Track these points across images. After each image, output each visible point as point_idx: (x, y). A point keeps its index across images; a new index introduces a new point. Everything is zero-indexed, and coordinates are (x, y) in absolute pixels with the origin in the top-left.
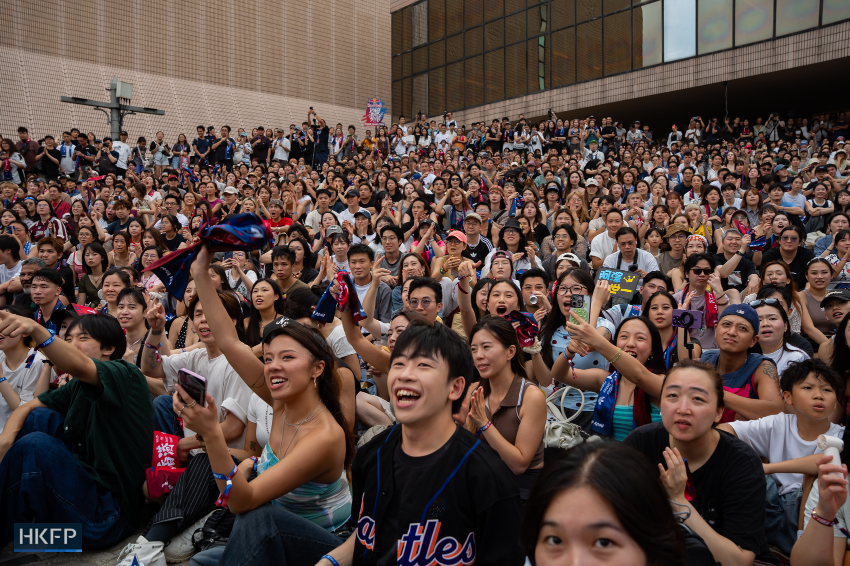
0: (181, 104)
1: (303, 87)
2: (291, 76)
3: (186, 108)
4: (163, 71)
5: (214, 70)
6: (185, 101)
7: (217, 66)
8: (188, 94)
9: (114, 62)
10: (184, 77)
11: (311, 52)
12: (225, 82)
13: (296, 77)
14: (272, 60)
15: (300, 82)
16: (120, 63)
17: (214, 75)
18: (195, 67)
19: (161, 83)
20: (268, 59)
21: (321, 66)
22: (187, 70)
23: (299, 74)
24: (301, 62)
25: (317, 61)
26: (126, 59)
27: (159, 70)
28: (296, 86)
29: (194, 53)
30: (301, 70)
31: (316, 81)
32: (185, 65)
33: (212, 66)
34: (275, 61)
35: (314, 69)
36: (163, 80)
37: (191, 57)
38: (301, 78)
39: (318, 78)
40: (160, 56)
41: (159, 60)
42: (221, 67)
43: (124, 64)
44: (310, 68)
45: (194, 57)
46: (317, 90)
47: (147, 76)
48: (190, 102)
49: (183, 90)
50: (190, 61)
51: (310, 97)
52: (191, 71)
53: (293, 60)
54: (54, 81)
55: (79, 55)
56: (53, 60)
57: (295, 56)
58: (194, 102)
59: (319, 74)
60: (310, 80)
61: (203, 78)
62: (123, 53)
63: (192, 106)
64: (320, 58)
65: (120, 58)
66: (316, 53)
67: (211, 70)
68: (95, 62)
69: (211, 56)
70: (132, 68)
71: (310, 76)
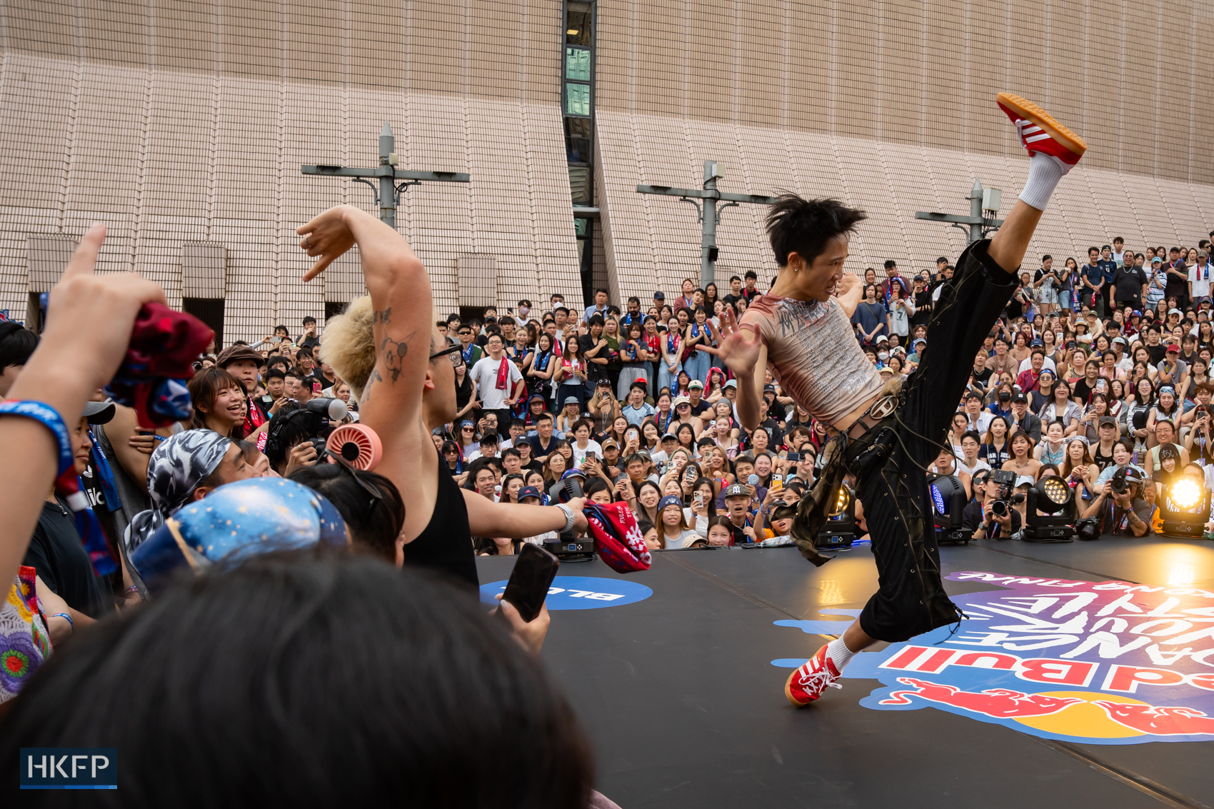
0: (939, 187)
1: (1110, 151)
2: (1093, 134)
3: (947, 194)
4: (912, 137)
5: (981, 132)
6: (945, 182)
7: (986, 125)
8: (947, 172)
10: (941, 145)
11: (1123, 92)
12: (997, 148)
13: (1100, 136)
14: (1065, 109)
15: (1106, 143)
16: (856, 130)
17: (982, 139)
18: (955, 128)
19: (910, 156)
20: (1059, 108)
21: (1138, 114)
22: (944, 134)
23: (1104, 129)
24: (1108, 109)
25: (1132, 107)
26: (864, 123)
27: (906, 136)
28: (1100, 149)
29: (955, 106)
30: (1108, 123)
31: (1130, 140)
32: (941, 126)
33: (979, 125)
34: (1070, 110)
35: (1128, 119)
36: (913, 151)
37: (950, 113)
38: (1107, 137)
39: (1134, 134)
40: (908, 115)
41: (906, 121)
42: (992, 126)
43: (861, 130)
44: (1122, 119)
45: (955, 114)
46: (1132, 154)
47: (891, 147)
48: (951, 183)
49: (940, 165)
50: (948, 120)
51: (1121, 166)
52: (949, 134)
53: (1096, 107)
54: (778, 164)
55: (803, 123)
56: (773, 133)
57: (1100, 101)
58: (957, 184)
59: (1136, 128)
60: (1121, 139)
62: (859, 115)
63: (955, 189)
64: (1137, 101)
65: (856, 122)
66: (1131, 93)
67: (976, 131)
68: (824, 130)
69: (978, 110)
70: (871, 136)
71: (1122, 132)
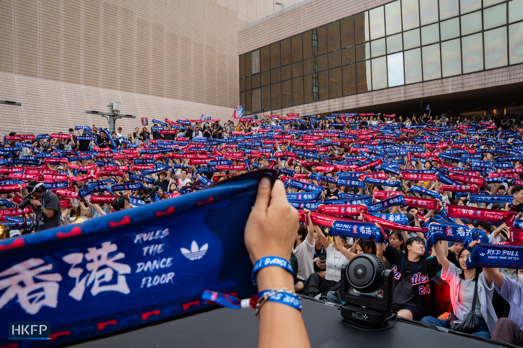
0: (124, 105)
1: (189, 94)
2: (182, 89)
3: (127, 108)
4: (114, 87)
5: (141, 86)
6: (127, 104)
7: (143, 84)
8: (128, 100)
9: (88, 83)
10: (125, 90)
11: (193, 75)
12: (147, 92)
13: (185, 89)
14: (172, 80)
15: (187, 92)
16: (92, 83)
17: (141, 89)
18: (131, 85)
19: (113, 94)
20: (170, 79)
21: (198, 83)
22: (127, 86)
23: (186, 87)
24: (188, 81)
25: (196, 80)
26: (95, 81)
27: (112, 87)
28: (185, 94)
29: (131, 77)
30: (188, 85)
31: (196, 91)
32: (126, 84)
33: (140, 84)
34: (174, 80)
35: (195, 84)
36: (115, 92)
37: (129, 79)
38: (187, 90)
39: (197, 89)
40: (113, 79)
41: (112, 81)
42: (145, 84)
43: (94, 84)
44: (193, 84)
45: (131, 79)
46: (197, 96)
47: (106, 90)
48: (129, 104)
49: (125, 97)
50: (128, 82)
51: (193, 100)
52: (129, 87)
53: (183, 80)
54: (58, 95)
55: (70, 80)
56: (57, 83)
57: (185, 78)
58: (131, 104)
59: (198, 87)
60: (193, 91)
61: (135, 90)
62: (93, 78)
63: (130, 106)
64: (198, 78)
65: (92, 81)
66: (195, 75)
67: (139, 86)
68: (79, 83)
69: (140, 78)
70: (98, 86)
71: (193, 88)
